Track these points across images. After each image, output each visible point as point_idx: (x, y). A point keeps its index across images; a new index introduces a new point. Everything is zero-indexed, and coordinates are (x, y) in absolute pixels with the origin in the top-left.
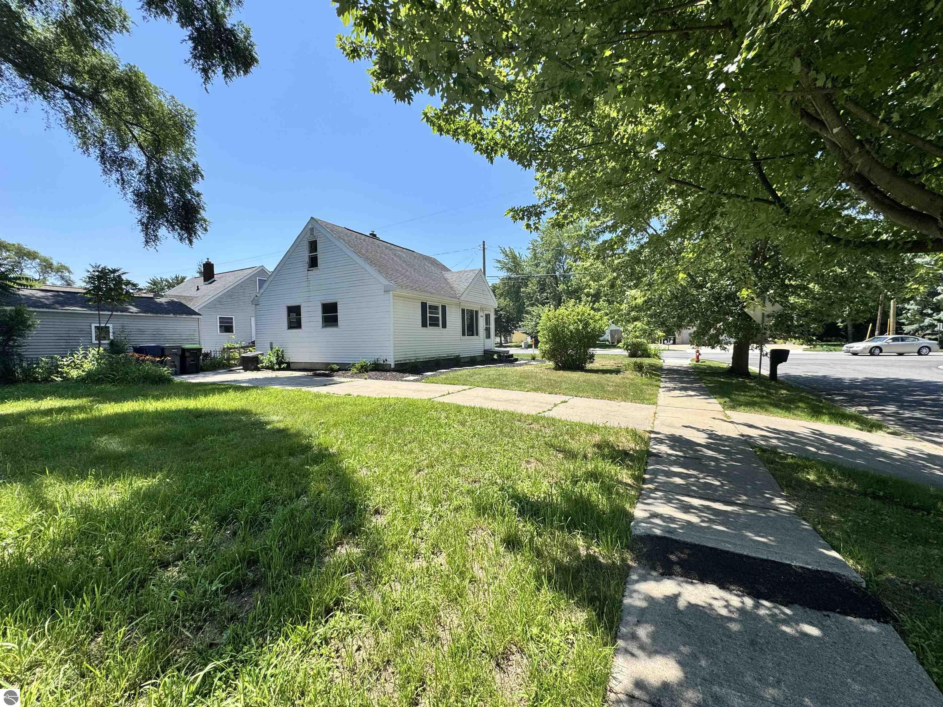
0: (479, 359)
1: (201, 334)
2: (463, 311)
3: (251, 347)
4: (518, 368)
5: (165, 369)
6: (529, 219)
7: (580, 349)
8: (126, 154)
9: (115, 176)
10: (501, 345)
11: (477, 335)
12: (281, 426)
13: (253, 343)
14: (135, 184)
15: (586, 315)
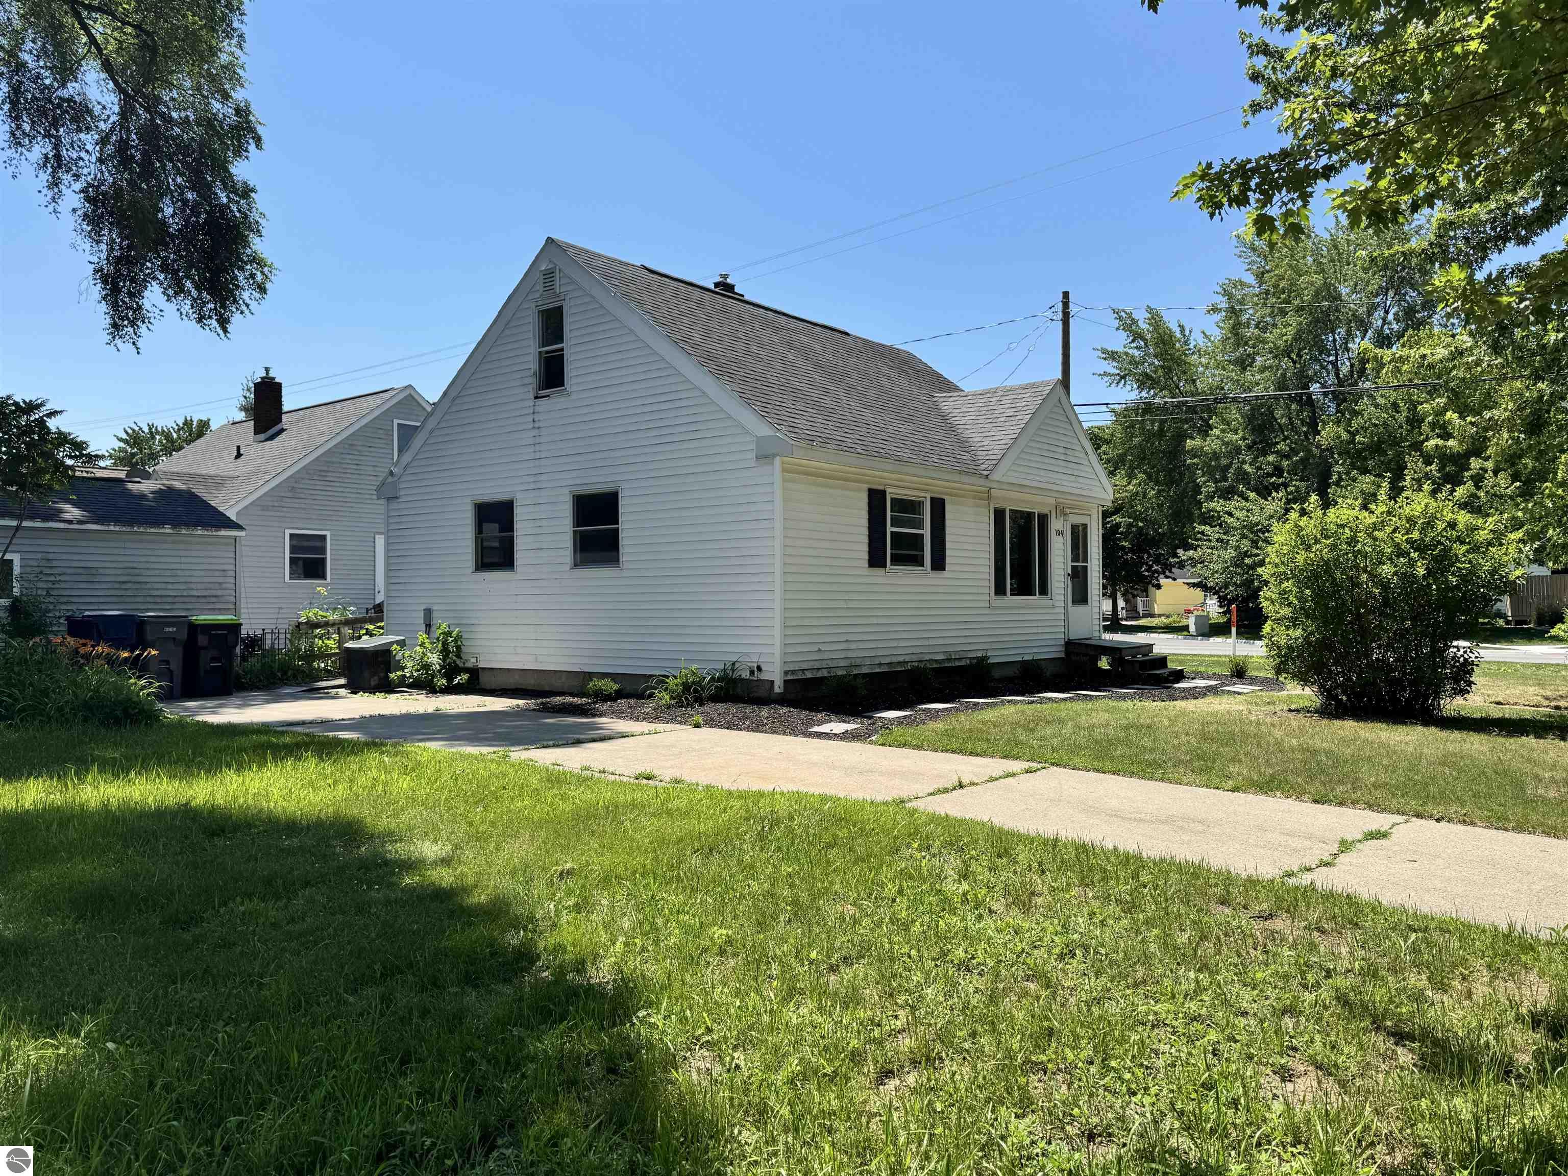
0: (1049, 671)
1: (241, 582)
2: (999, 515)
3: (372, 621)
4: (1190, 705)
5: (142, 682)
6: (1267, 200)
7: (1418, 647)
8: (72, 89)
9: (40, 149)
10: (1114, 624)
11: (1044, 591)
12: (444, 877)
13: (379, 608)
14: (90, 168)
15: (1441, 526)
